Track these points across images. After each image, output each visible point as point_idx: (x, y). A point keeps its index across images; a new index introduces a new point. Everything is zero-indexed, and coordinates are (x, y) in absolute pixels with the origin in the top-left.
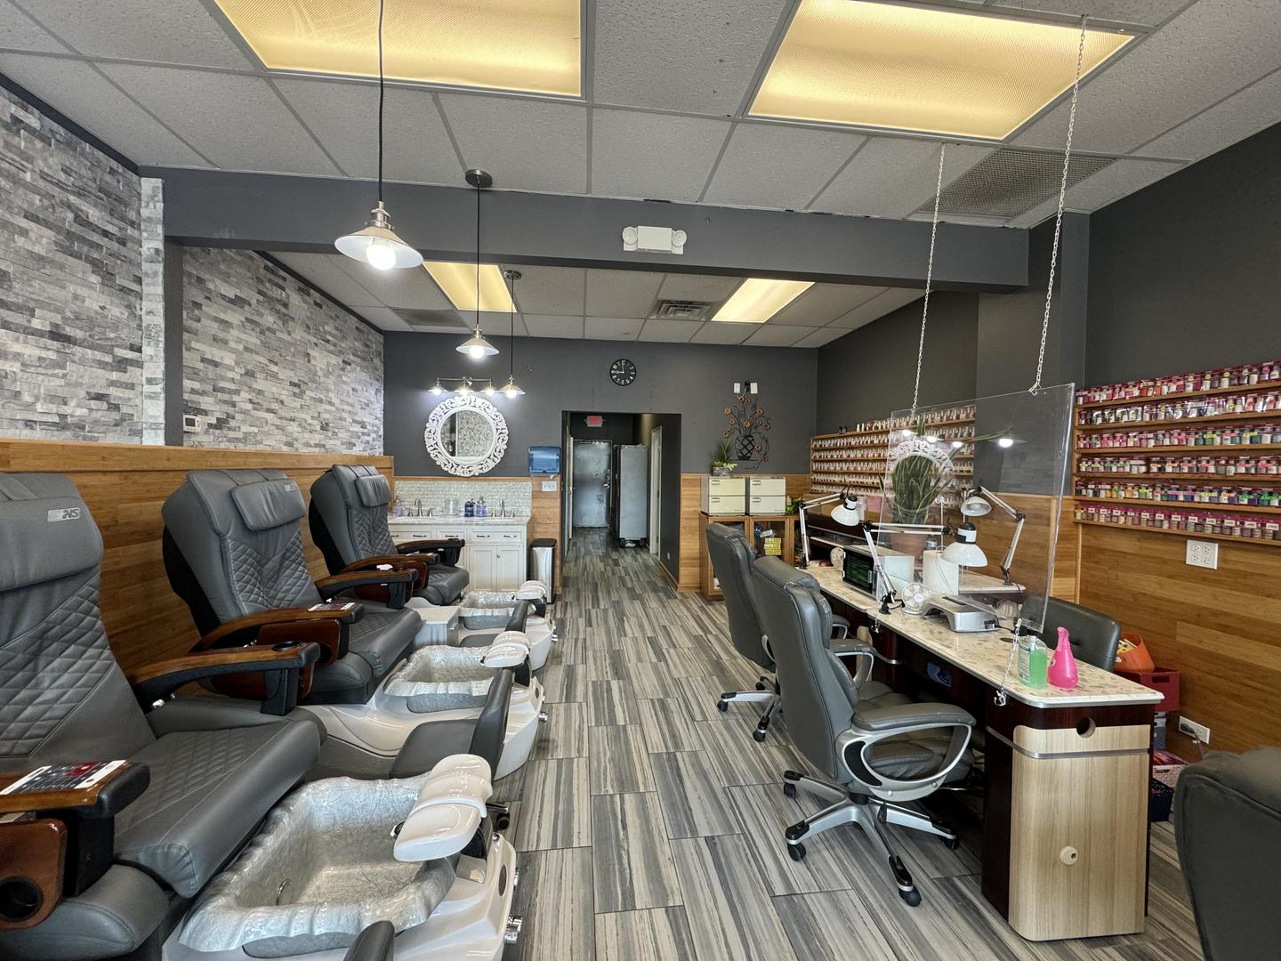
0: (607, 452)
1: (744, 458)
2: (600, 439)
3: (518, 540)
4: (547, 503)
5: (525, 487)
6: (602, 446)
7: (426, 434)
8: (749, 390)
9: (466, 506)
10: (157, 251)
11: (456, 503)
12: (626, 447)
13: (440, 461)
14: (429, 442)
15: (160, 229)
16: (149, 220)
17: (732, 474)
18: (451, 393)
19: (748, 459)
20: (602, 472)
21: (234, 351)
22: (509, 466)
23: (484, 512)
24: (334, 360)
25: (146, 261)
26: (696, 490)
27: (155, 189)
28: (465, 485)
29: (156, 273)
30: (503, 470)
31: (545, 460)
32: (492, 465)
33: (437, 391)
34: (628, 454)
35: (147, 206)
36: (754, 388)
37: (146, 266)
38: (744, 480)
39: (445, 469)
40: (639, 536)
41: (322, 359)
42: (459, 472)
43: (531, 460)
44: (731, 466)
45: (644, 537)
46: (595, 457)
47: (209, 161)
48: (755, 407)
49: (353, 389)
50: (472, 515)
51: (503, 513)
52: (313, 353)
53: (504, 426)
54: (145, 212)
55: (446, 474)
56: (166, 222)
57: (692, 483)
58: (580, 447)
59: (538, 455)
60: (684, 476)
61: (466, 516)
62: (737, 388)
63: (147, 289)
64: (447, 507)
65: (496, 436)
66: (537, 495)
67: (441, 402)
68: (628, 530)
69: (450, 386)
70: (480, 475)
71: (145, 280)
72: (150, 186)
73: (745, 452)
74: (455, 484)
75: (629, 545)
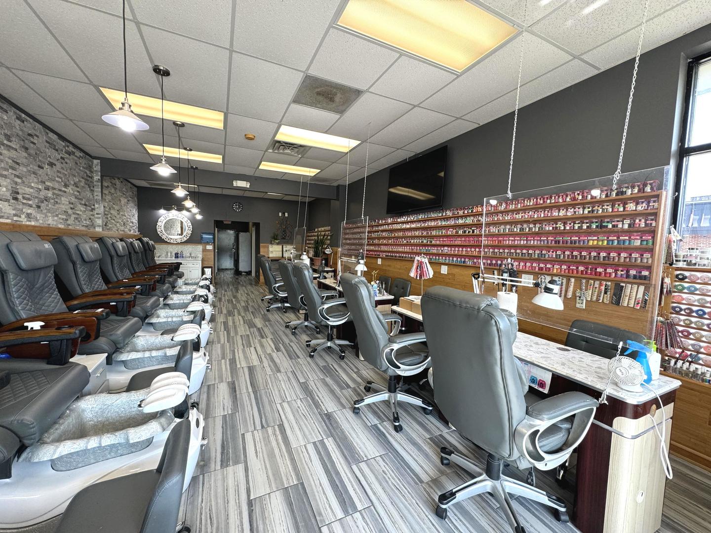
0: (234, 235)
1: (284, 239)
2: (230, 229)
3: (198, 266)
4: (208, 253)
5: (200, 248)
6: (231, 232)
7: (157, 227)
8: (284, 215)
9: (175, 254)
10: (99, 179)
11: (171, 253)
12: (242, 233)
13: (164, 237)
14: (158, 230)
15: (99, 174)
16: (96, 171)
17: (278, 244)
18: (168, 212)
19: (285, 239)
20: (231, 244)
21: (107, 202)
22: (194, 239)
23: (183, 256)
24: (126, 200)
25: (96, 182)
26: (266, 249)
27: (98, 163)
28: (174, 246)
29: (99, 185)
30: (190, 241)
31: (207, 238)
32: (185, 239)
33: (162, 212)
34: (242, 236)
35: (95, 167)
36: (286, 215)
37: (95, 183)
38: (281, 246)
39: (166, 240)
40: (247, 270)
41: (123, 201)
42: (172, 241)
43: (202, 238)
44: (277, 241)
45: (250, 270)
46: (228, 237)
47: (113, 155)
48: (287, 221)
49: (130, 210)
50: (178, 258)
51: (191, 256)
52: (121, 199)
53: (191, 225)
54: (95, 169)
55: (166, 242)
56: (101, 171)
57: (264, 247)
58: (221, 232)
59: (205, 236)
60: (261, 245)
61: (175, 258)
62: (280, 214)
63: (95, 189)
64: (167, 254)
65: (187, 228)
66: (204, 250)
67: (164, 215)
68: (243, 267)
69: (168, 209)
70: (181, 243)
71: (95, 187)
72: (96, 162)
73: (283, 236)
74: (170, 246)
75: (243, 274)
